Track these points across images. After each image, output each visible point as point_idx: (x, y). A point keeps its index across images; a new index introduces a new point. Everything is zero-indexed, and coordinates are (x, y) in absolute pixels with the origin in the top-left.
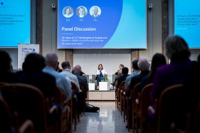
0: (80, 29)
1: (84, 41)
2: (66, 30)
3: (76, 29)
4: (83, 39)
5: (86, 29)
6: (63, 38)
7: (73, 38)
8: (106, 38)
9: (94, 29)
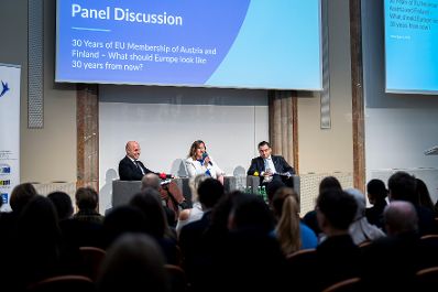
0: (133, 17)
1: (147, 58)
2: (86, 14)
3: (120, 14)
4: (143, 53)
5: (152, 19)
6: (76, 43)
7: (109, 45)
8: (214, 52)
9: (177, 20)
